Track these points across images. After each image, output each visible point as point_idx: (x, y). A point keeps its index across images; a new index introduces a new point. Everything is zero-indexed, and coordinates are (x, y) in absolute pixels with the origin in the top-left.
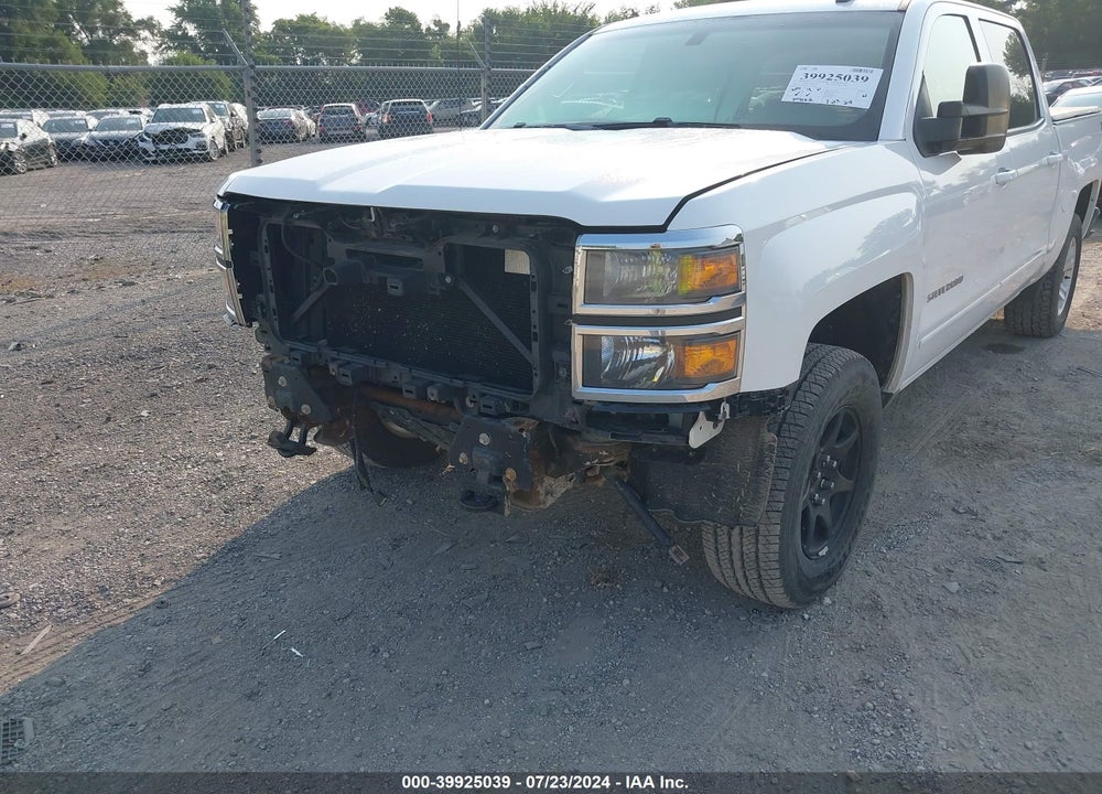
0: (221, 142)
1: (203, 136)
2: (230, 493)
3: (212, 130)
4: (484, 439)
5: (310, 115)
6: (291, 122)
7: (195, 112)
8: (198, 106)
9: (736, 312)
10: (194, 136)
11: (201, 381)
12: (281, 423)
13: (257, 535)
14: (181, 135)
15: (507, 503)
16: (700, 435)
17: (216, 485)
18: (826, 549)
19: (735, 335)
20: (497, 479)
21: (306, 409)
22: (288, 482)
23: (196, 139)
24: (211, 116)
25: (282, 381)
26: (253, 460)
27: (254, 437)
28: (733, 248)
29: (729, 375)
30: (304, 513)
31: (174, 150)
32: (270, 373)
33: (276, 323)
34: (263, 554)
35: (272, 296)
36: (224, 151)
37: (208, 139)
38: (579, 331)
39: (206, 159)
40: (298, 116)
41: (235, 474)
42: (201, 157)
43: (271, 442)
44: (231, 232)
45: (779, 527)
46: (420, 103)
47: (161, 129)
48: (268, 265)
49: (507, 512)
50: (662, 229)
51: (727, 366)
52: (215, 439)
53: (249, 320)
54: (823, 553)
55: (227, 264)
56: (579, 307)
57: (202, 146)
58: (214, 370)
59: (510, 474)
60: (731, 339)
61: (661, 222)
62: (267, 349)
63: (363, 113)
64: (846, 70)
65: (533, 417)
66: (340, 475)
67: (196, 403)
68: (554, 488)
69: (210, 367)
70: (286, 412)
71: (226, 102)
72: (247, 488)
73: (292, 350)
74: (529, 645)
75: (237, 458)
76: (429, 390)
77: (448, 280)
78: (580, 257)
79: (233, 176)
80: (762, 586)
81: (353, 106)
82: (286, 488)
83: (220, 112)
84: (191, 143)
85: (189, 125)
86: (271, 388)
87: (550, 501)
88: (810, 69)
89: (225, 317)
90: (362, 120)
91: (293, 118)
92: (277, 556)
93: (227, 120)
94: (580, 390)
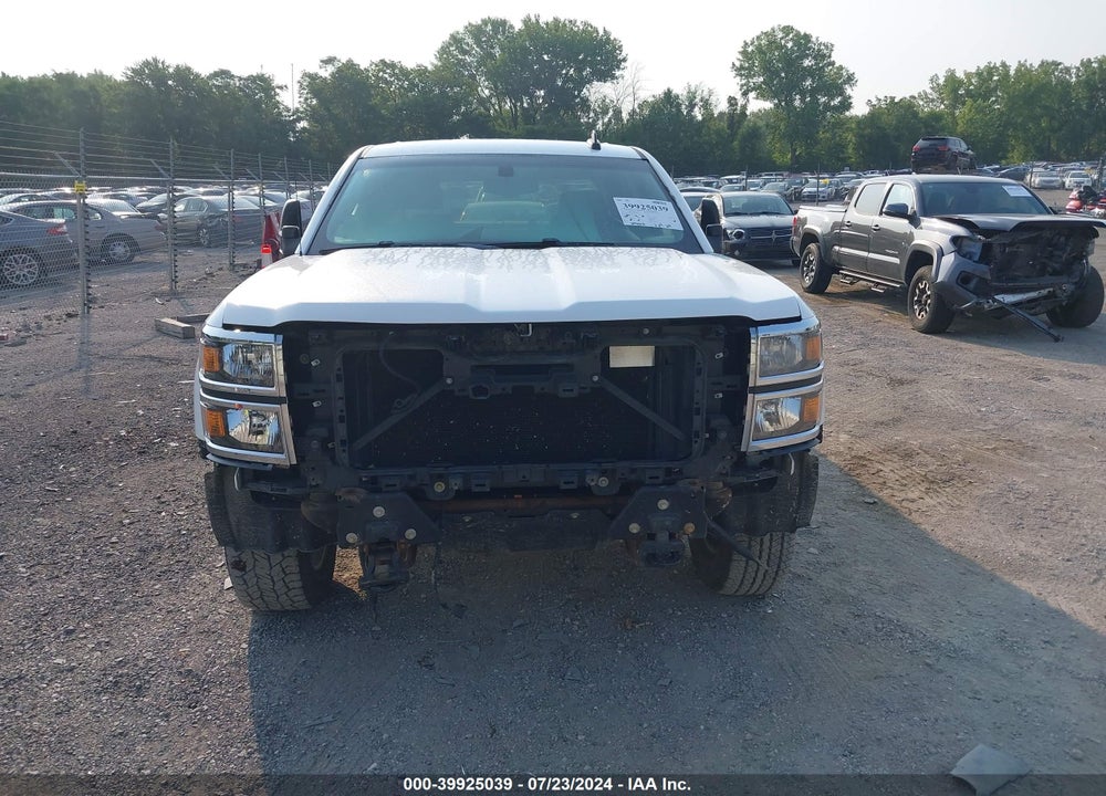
4: (663, 504)
25: (378, 511)
33: (345, 454)
35: (342, 427)
38: (757, 398)
48: (340, 394)
50: (800, 319)
59: (689, 527)
61: (798, 314)
77: (595, 379)
94: (752, 445)
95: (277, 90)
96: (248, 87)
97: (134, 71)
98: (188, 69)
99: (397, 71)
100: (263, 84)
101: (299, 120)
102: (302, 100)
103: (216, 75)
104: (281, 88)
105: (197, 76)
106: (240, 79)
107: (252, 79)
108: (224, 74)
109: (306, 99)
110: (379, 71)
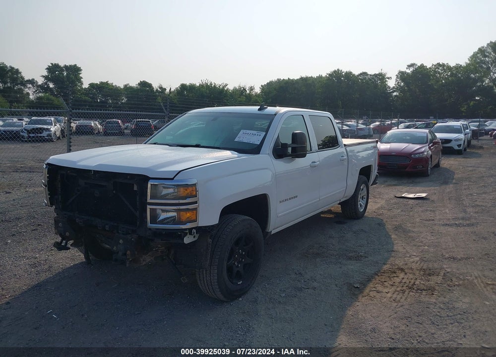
0: (58, 134)
1: (51, 131)
2: (39, 269)
3: (55, 128)
4: (121, 241)
5: (100, 124)
6: (92, 126)
7: (48, 121)
8: (49, 119)
9: (196, 203)
10: (46, 131)
11: (34, 230)
12: (59, 239)
13: (46, 282)
14: (41, 130)
15: (128, 262)
16: (188, 240)
17: (34, 266)
18: (241, 282)
19: (196, 209)
20: (125, 254)
21: (67, 234)
22: (62, 265)
23: (48, 133)
24: (55, 123)
25: (60, 224)
26: (50, 258)
27: (52, 250)
28: (195, 185)
29: (195, 221)
30: (66, 275)
31: (37, 137)
32: (56, 222)
33: (61, 206)
34: (49, 288)
35: (60, 197)
36: (59, 138)
37: (52, 133)
38: (149, 207)
39: (51, 141)
40: (95, 124)
41: (42, 262)
42: (49, 139)
43: (54, 246)
44: (48, 175)
45: (216, 271)
46: (149, 121)
47: (32, 128)
48: (59, 186)
49: (127, 265)
50: (173, 179)
51: (194, 218)
52: (36, 250)
53: (52, 205)
54: (240, 283)
55: (46, 186)
56: (149, 200)
57: (49, 135)
58: (40, 226)
59: (128, 252)
60: (195, 210)
61: (172, 177)
62: (57, 214)
63: (124, 125)
64: (255, 132)
65: (137, 234)
66: (82, 263)
67: (31, 238)
68: (147, 259)
69: (39, 225)
70: (61, 235)
71: (63, 118)
72: (46, 267)
73: (65, 214)
74: (136, 313)
75: (43, 257)
76: (106, 226)
77: (114, 192)
78: (149, 186)
79: (51, 157)
80: (214, 292)
81: (120, 121)
82: (61, 267)
83: (59, 121)
84: (45, 134)
85: (45, 127)
86: (57, 227)
87: (144, 263)
88: (245, 131)
89: (44, 204)
90: (123, 127)
91: (93, 125)
92: (53, 288)
93: (62, 124)
94: (149, 225)
95: (387, 79)
96: (373, 79)
97: (329, 75)
98: (351, 73)
99: (445, 68)
100: (381, 77)
101: (394, 91)
102: (396, 83)
103: (361, 74)
104: (389, 78)
105: (354, 75)
106: (371, 75)
107: (376, 75)
108: (365, 74)
109: (398, 83)
110: (436, 68)
